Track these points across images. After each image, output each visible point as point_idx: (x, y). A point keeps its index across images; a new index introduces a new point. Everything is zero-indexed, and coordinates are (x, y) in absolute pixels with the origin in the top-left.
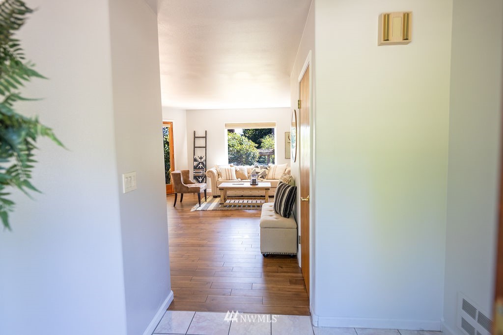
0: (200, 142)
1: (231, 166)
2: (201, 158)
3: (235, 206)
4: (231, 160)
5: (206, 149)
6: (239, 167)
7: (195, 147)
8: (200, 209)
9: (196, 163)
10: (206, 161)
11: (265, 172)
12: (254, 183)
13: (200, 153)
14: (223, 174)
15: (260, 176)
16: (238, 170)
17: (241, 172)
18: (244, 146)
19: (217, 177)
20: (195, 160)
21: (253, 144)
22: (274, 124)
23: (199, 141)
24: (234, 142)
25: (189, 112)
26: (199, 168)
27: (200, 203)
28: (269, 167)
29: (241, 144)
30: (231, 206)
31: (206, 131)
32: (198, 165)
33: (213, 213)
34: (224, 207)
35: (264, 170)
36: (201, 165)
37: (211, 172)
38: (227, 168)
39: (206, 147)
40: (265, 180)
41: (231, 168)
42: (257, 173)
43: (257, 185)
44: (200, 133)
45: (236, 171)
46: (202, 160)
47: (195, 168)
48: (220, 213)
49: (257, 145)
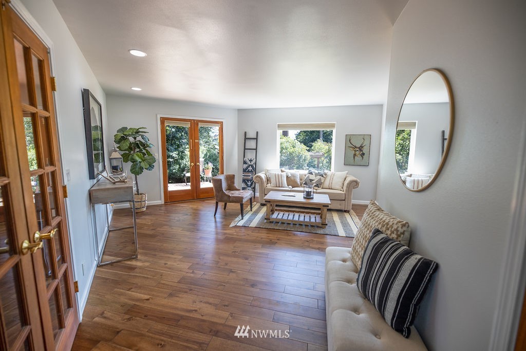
0: (251, 144)
1: (282, 171)
2: (251, 161)
3: (283, 223)
4: (282, 164)
5: (256, 152)
6: (290, 172)
7: (245, 149)
8: (241, 223)
9: (245, 166)
10: (255, 164)
11: (320, 179)
12: (308, 195)
13: (250, 155)
14: (273, 180)
15: (315, 184)
16: (290, 175)
17: (292, 178)
18: (296, 149)
19: (265, 184)
20: (245, 163)
21: (305, 147)
22: (333, 126)
23: (250, 142)
24: (287, 145)
25: (241, 112)
26: (249, 171)
27: (242, 216)
28: (326, 174)
29: (294, 147)
30: (278, 223)
31: (257, 132)
32: (247, 168)
33: (256, 234)
34: (270, 222)
35: (319, 177)
36: (250, 168)
37: (260, 177)
38: (277, 173)
39: (256, 149)
40: (320, 190)
41: (282, 173)
42: (311, 180)
43: (312, 198)
44: (252, 134)
45: (287, 177)
46: (252, 163)
47: (244, 171)
48: (263, 235)
49: (308, 148)
